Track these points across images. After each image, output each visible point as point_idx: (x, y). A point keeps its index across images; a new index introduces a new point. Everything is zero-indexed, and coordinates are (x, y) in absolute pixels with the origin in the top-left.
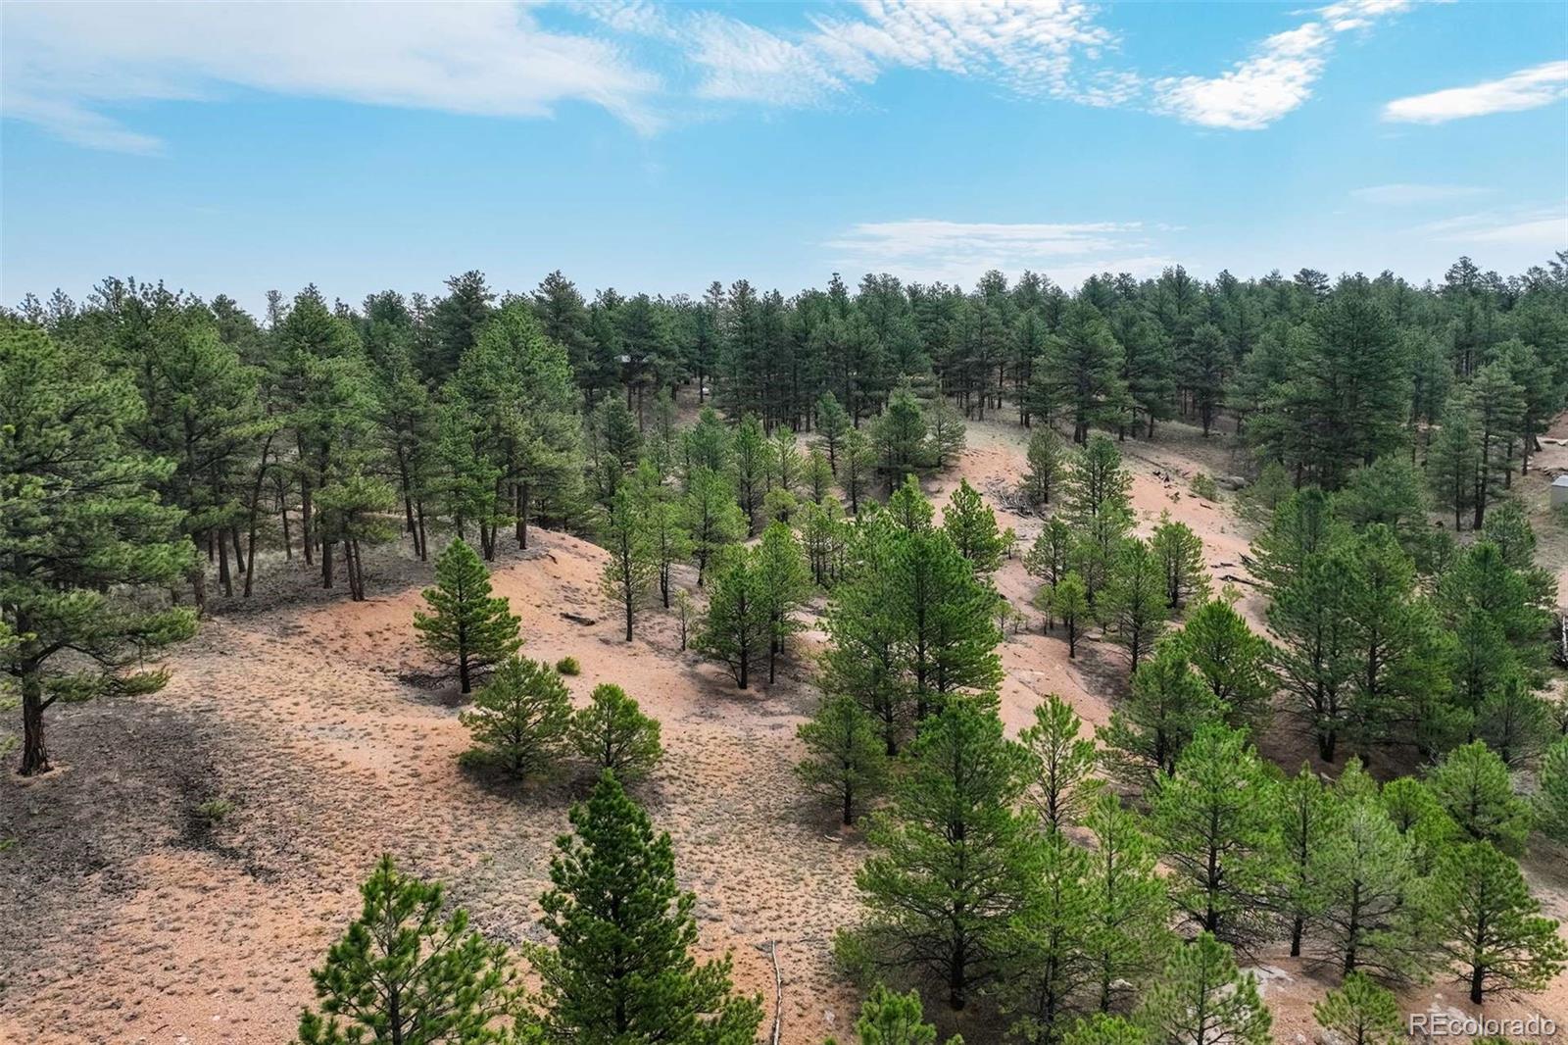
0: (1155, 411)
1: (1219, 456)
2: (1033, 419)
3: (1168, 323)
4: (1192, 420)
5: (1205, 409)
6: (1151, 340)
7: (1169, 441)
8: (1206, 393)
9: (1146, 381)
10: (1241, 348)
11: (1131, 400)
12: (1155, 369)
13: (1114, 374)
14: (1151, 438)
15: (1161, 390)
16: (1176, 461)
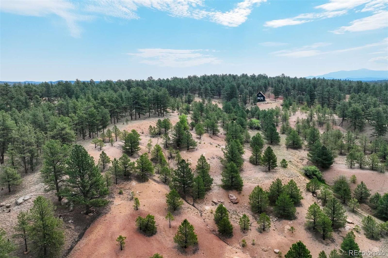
0: (213, 95)
1: (221, 100)
2: (200, 96)
3: (215, 84)
4: (218, 96)
5: (220, 95)
6: (213, 87)
7: (215, 98)
8: (219, 93)
9: (212, 91)
10: (223, 87)
11: (211, 94)
12: (213, 90)
13: (209, 91)
14: (213, 98)
15: (214, 93)
16: (216, 100)
